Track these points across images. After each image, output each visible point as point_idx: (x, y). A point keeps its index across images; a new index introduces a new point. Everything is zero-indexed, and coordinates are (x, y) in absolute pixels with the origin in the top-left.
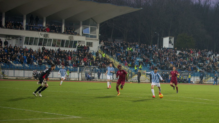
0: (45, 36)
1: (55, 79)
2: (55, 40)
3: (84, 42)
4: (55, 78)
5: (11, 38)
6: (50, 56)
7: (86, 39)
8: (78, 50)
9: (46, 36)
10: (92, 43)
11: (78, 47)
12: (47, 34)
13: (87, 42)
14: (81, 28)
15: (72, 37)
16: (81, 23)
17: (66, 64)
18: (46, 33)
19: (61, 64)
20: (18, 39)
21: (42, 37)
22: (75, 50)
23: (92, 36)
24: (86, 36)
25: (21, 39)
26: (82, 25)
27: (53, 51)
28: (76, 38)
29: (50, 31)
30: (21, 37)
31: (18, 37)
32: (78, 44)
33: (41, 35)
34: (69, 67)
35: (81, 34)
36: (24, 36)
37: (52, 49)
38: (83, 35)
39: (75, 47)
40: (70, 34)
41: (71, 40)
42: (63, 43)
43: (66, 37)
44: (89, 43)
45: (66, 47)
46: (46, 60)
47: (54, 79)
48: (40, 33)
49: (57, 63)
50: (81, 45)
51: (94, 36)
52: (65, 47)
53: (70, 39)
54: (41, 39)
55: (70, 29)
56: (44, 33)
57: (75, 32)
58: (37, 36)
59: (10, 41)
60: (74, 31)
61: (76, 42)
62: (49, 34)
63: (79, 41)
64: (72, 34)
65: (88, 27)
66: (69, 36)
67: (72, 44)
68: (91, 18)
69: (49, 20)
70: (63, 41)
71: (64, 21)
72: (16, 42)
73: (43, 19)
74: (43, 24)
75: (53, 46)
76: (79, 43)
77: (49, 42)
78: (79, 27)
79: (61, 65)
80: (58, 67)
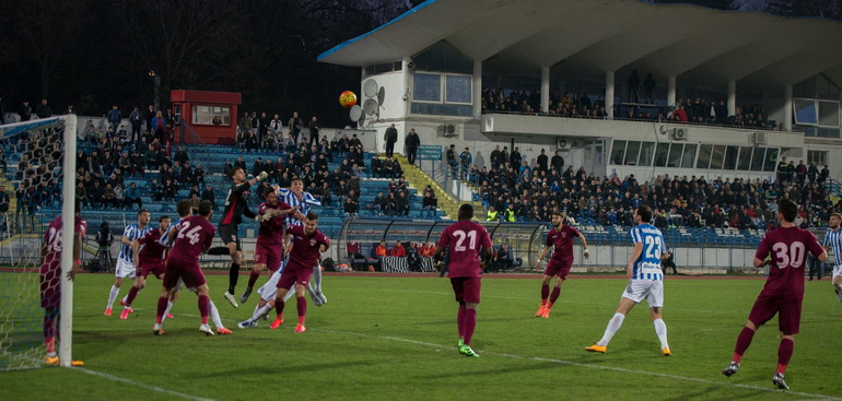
0: (674, 136)
1: (711, 272)
2: (705, 149)
3: (798, 152)
4: (710, 268)
5: (568, 146)
6: (692, 199)
7: (807, 142)
8: (781, 177)
9: (677, 137)
10: (824, 153)
11: (779, 168)
12: (681, 130)
13: (809, 152)
14: (789, 107)
15: (762, 136)
16: (790, 90)
17: (743, 225)
18: (678, 126)
19: (726, 223)
20: (590, 149)
21: (665, 139)
22: (771, 177)
23: (823, 133)
24: (808, 131)
25: (599, 149)
26: (793, 96)
27: (701, 182)
28: (772, 139)
29: (691, 120)
30: (601, 142)
31: (591, 143)
32: (779, 159)
33: (663, 133)
34: (752, 232)
35: (789, 125)
36: (610, 139)
37: (698, 177)
38: (797, 128)
39: (770, 166)
40: (752, 124)
41: (756, 145)
42: (731, 157)
43: (740, 138)
44: (816, 152)
45: (743, 167)
46: (679, 211)
47: (706, 272)
48: (658, 125)
49: (715, 221)
50: (788, 161)
51: (832, 130)
52: (739, 168)
53: (754, 141)
54: (663, 146)
55: (752, 111)
56: (671, 127)
57: (770, 118)
58: (651, 138)
59: (566, 154)
60: (765, 120)
61: (772, 152)
62: (686, 130)
63: (784, 149)
64: (759, 126)
65: (813, 103)
66: (751, 132)
67: (761, 158)
68: (821, 74)
69: (687, 86)
70: (732, 150)
71: (733, 86)
72: (585, 158)
73: (666, 81)
74: (666, 99)
75: (702, 165)
76: (785, 154)
77: (689, 155)
78: (782, 105)
79: (726, 227)
80: (719, 232)
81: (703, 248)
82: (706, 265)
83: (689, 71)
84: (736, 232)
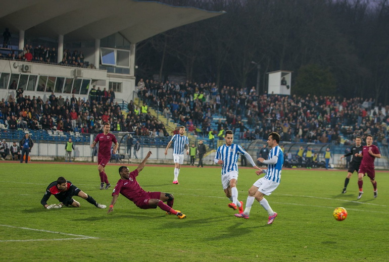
0: (22, 70)
1: (44, 159)
2: (43, 78)
3: (103, 82)
4: (43, 156)
6: (33, 110)
7: (109, 76)
8: (91, 98)
9: (24, 70)
10: (119, 84)
11: (91, 92)
12: (27, 66)
13: (110, 83)
14: (98, 53)
15: (79, 72)
16: (98, 42)
17: (67, 128)
18: (26, 63)
19: (55, 127)
21: (17, 71)
22: (85, 98)
23: (119, 71)
24: (109, 69)
26: (101, 46)
27: (39, 100)
28: (86, 74)
29: (34, 60)
32: (90, 87)
33: (15, 68)
34: (72, 134)
35: (97, 65)
37: (37, 97)
38: (103, 67)
39: (84, 92)
40: (74, 64)
41: (76, 77)
42: (59, 83)
43: (66, 72)
44: (115, 83)
45: (68, 92)
46: (25, 118)
47: (41, 159)
48: (12, 62)
49: (48, 126)
50: (96, 88)
51: (125, 69)
52: (65, 92)
53: (75, 75)
54: (15, 76)
55: (74, 55)
56: (21, 63)
57: (85, 60)
58: (7, 71)
60: (82, 60)
61: (86, 82)
62: (31, 66)
63: (94, 81)
64: (79, 65)
65: (113, 51)
66: (73, 69)
67: (80, 85)
68: (119, 32)
69: (33, 36)
70: (60, 80)
71: (62, 38)
73: (18, 33)
74: (18, 45)
75: (40, 89)
76: (94, 84)
77: (32, 82)
78: (94, 51)
79: (55, 130)
80: (50, 133)
81: (39, 143)
82: (41, 154)
83: (34, 27)
84: (62, 134)
